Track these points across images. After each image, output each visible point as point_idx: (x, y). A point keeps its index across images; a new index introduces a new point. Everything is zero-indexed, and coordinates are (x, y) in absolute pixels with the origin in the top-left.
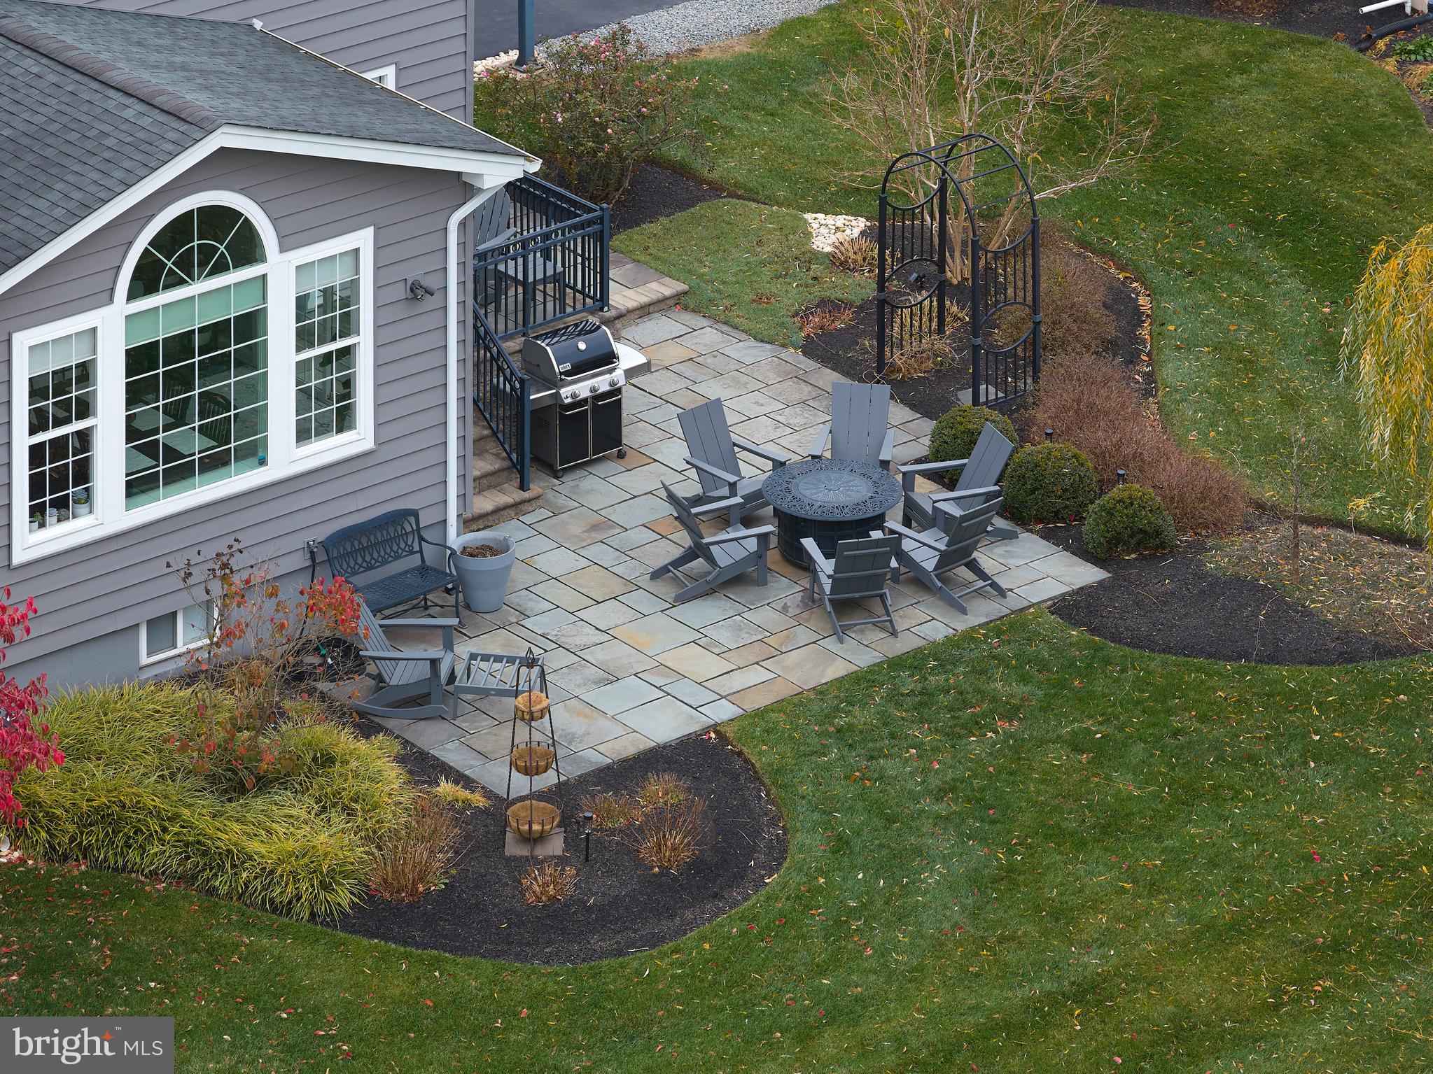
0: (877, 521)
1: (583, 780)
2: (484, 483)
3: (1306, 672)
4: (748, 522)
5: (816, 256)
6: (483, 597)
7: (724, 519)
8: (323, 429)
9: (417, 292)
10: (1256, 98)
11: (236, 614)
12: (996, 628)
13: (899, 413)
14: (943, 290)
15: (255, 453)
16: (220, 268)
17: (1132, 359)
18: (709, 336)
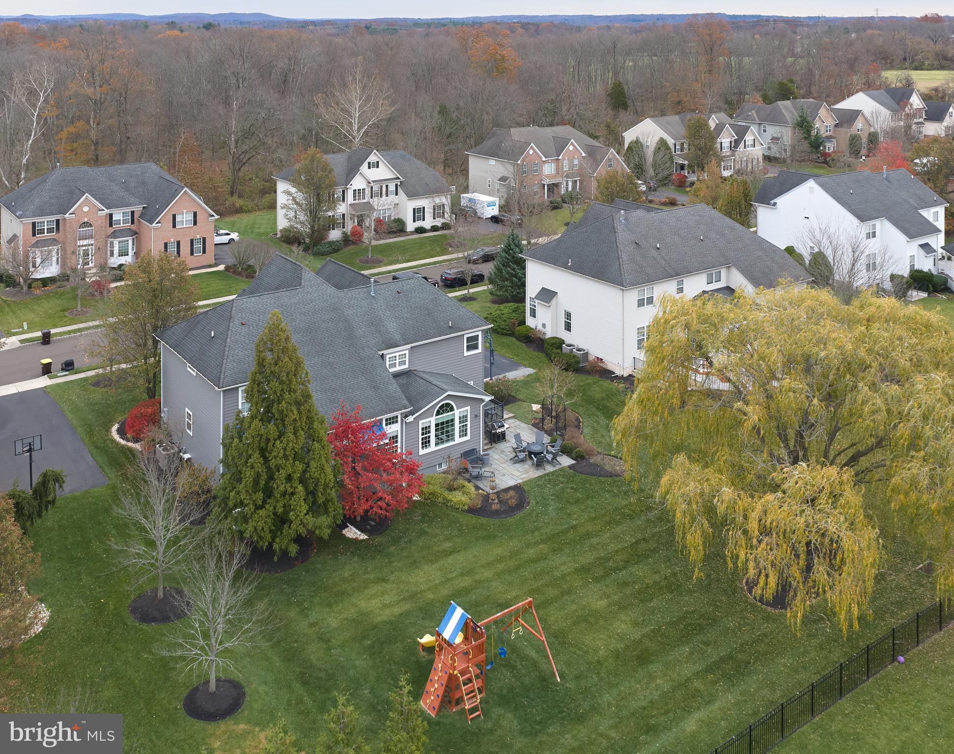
0: (542, 453)
1: (500, 491)
2: (486, 444)
3: (605, 478)
4: (524, 452)
5: (533, 411)
6: (486, 462)
7: (520, 451)
8: (463, 436)
9: (476, 416)
10: (597, 389)
11: (451, 464)
12: (560, 470)
13: (545, 436)
14: (552, 417)
15: (453, 439)
16: (448, 412)
17: (579, 428)
18: (518, 422)
